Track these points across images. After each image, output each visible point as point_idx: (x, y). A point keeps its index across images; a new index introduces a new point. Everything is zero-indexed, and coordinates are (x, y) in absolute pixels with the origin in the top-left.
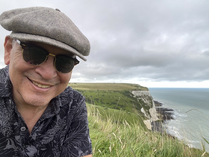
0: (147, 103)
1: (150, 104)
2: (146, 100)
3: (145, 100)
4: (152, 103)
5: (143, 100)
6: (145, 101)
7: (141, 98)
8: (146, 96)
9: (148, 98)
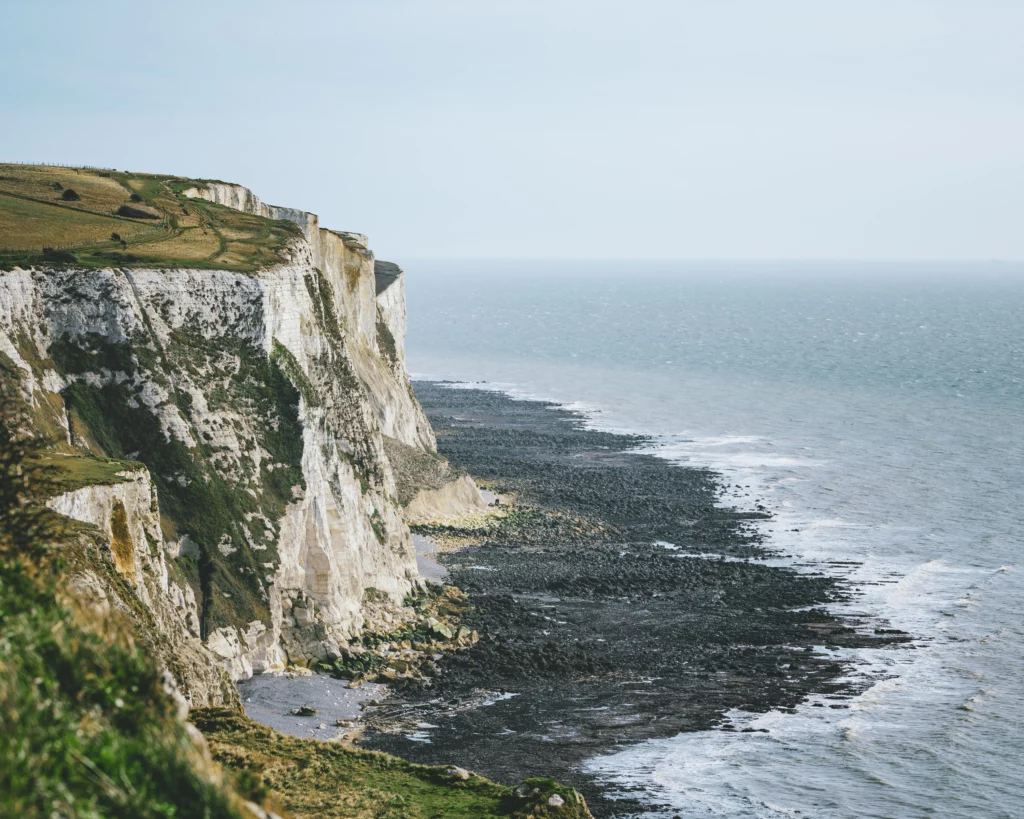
0: (208, 450)
1: (258, 455)
2: (199, 400)
3: (184, 403)
4: (287, 443)
5: (155, 395)
6: (173, 409)
7: (121, 377)
8: (214, 348)
9: (238, 379)
